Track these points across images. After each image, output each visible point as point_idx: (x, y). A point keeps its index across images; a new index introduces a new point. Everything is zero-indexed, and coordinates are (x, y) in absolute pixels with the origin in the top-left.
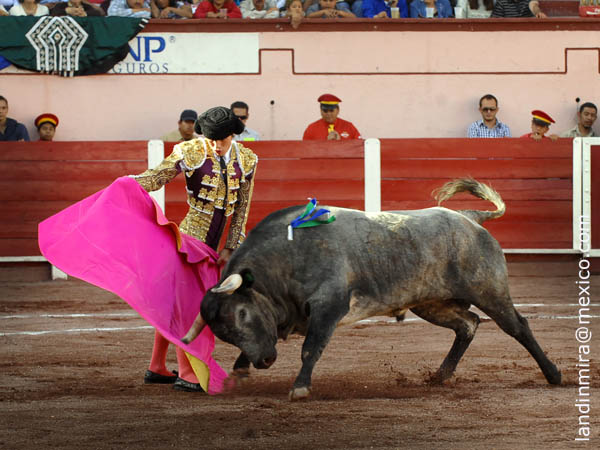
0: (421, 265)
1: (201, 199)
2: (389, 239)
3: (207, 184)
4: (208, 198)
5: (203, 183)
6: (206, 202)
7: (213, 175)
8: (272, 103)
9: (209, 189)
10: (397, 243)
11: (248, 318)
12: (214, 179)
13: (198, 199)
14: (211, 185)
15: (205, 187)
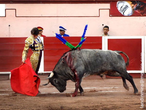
0: (103, 61)
1: (36, 50)
2: (94, 56)
3: (36, 46)
4: (38, 49)
5: (35, 46)
6: (37, 50)
7: (36, 44)
8: (9, 26)
9: (37, 47)
10: (96, 56)
11: (57, 82)
12: (38, 45)
13: (35, 50)
14: (37, 46)
15: (36, 47)
